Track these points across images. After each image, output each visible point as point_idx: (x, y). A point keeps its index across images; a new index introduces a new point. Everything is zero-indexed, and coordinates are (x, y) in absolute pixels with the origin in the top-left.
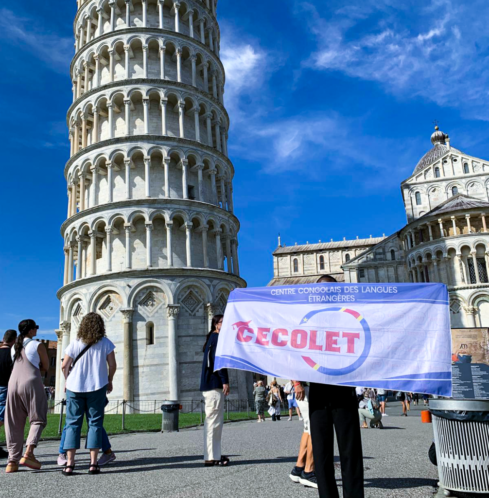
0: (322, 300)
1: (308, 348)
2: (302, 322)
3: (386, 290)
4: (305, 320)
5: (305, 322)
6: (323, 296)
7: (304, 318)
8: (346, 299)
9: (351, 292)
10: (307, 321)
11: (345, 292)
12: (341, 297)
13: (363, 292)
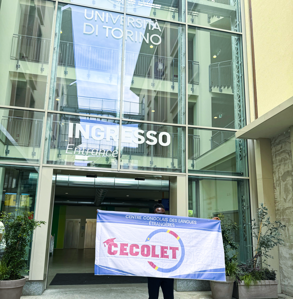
0: (157, 224)
1: (151, 256)
2: (147, 240)
3: (191, 222)
4: (148, 239)
5: (149, 240)
6: (158, 223)
7: (148, 238)
8: (170, 225)
9: (173, 221)
10: (150, 239)
11: (170, 221)
12: (167, 224)
13: (179, 222)
